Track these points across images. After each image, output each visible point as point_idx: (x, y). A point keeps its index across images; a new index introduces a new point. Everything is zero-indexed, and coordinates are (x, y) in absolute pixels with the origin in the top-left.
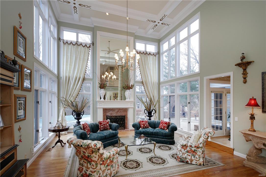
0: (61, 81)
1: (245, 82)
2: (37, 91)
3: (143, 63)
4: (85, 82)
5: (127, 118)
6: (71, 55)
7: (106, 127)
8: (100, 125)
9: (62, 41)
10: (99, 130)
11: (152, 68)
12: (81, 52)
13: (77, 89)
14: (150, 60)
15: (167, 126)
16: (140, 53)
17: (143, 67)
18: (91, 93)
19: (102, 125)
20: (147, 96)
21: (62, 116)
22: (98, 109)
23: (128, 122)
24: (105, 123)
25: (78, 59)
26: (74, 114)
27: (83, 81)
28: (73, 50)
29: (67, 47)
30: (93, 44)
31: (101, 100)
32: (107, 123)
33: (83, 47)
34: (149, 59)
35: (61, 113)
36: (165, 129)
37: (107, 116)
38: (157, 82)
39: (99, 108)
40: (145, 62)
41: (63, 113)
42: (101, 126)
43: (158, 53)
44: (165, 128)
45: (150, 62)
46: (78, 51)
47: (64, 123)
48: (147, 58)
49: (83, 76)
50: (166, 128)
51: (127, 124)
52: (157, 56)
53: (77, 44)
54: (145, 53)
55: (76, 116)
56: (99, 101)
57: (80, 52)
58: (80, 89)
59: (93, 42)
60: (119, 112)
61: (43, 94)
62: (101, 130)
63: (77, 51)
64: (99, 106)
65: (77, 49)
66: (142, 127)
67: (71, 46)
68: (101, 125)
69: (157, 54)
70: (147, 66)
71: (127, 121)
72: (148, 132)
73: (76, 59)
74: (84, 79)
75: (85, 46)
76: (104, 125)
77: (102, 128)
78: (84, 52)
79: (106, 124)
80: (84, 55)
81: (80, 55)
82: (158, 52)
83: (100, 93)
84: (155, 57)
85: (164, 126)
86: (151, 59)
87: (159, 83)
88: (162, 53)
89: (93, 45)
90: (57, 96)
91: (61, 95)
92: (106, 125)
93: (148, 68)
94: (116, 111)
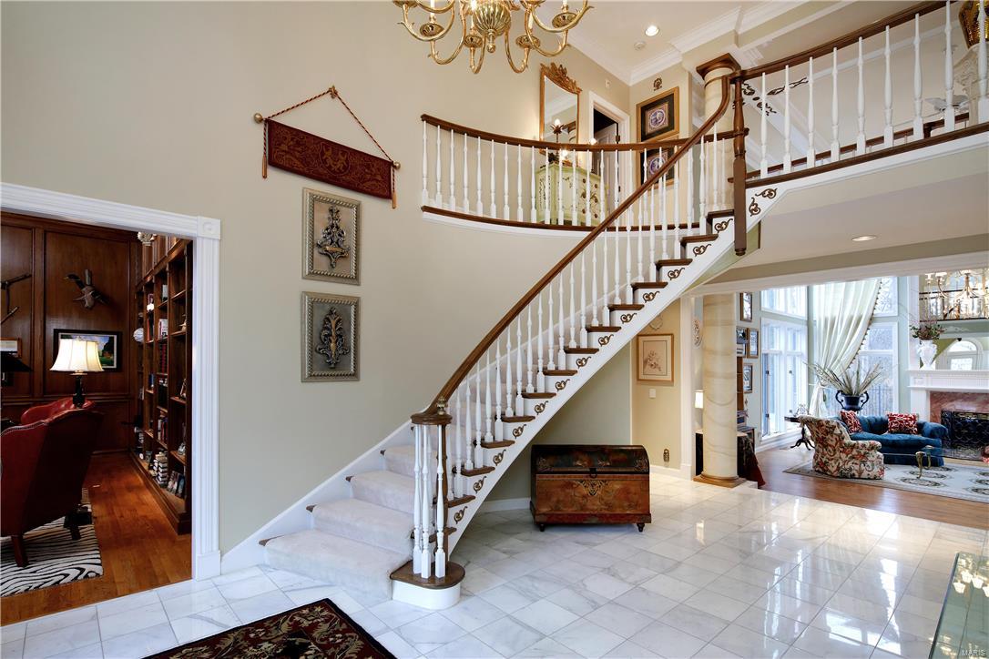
0: (816, 328)
2: (766, 355)
4: (875, 325)
18: (893, 351)
22: (912, 392)
26: (841, 397)
27: (870, 324)
31: (923, 368)
35: (814, 397)
37: (942, 412)
39: (915, 389)
41: (818, 396)
49: (867, 313)
55: (847, 404)
56: (913, 372)
61: (776, 359)
64: (915, 383)
74: (872, 320)
83: (918, 351)
90: (806, 362)
91: (815, 358)
94: (982, 398)
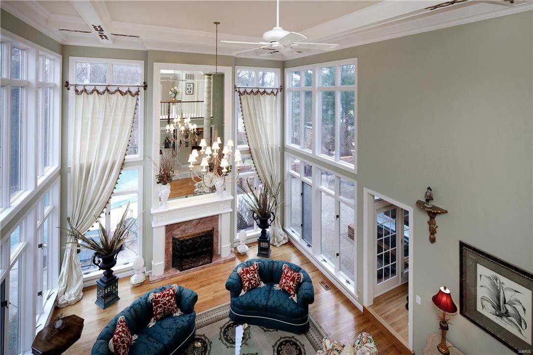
1: (433, 240)
3: (252, 112)
5: (218, 232)
6: (92, 118)
7: (169, 309)
8: (155, 306)
9: (72, 89)
10: (153, 318)
11: (268, 121)
12: (116, 106)
13: (107, 191)
14: (265, 104)
15: (295, 285)
16: (246, 93)
17: (251, 121)
19: (161, 306)
20: (259, 176)
21: (71, 257)
23: (219, 241)
24: (168, 298)
25: (110, 123)
28: (98, 105)
29: (83, 100)
30: (145, 87)
32: (170, 297)
33: (122, 95)
34: (262, 102)
35: (68, 253)
36: (291, 293)
38: (279, 145)
40: (255, 109)
42: (158, 309)
43: (281, 89)
44: (291, 290)
45: (265, 109)
46: (110, 106)
47: (74, 272)
48: (260, 101)
50: (293, 291)
51: (218, 246)
52: (279, 94)
53: (108, 91)
54: (255, 92)
57: (114, 108)
58: (115, 188)
59: (144, 83)
60: (200, 224)
62: (157, 318)
63: (108, 107)
65: (109, 102)
66: (246, 288)
67: (95, 96)
68: (158, 307)
69: (279, 90)
70: (260, 117)
71: (218, 239)
72: (258, 305)
73: (105, 124)
75: (126, 93)
76: (165, 304)
77: (159, 314)
78: (124, 108)
79: (169, 301)
80: (125, 112)
81: (115, 115)
82: (281, 86)
84: (275, 97)
85: (290, 287)
86: (267, 102)
87: (283, 149)
88: (289, 89)
89: (145, 89)
92: (169, 304)
93: (260, 122)
